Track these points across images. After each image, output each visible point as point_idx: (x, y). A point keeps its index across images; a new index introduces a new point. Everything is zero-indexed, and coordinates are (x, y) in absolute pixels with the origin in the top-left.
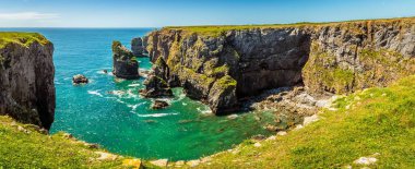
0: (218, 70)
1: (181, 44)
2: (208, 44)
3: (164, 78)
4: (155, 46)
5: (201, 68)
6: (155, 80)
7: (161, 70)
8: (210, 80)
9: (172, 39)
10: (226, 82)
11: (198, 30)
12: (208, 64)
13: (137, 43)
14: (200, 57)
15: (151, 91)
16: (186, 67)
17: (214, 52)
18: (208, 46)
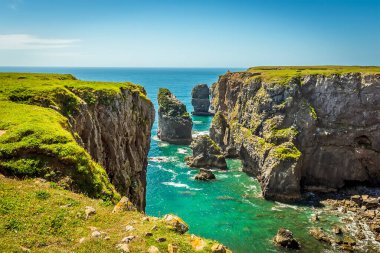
0: (281, 133)
2: (272, 94)
4: (222, 97)
5: (260, 128)
7: (219, 132)
8: (267, 147)
12: (269, 123)
13: (201, 94)
14: (261, 112)
15: (198, 157)
16: (244, 126)
17: (279, 106)
18: (272, 97)
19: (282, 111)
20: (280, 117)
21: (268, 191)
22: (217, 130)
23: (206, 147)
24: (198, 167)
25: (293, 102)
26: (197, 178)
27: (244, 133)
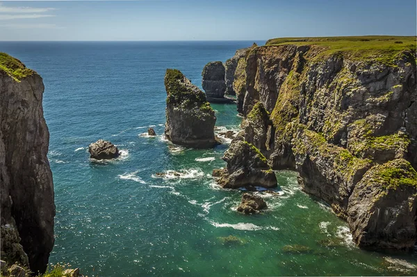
0: (381, 143)
1: (305, 78)
2: (366, 79)
3: (263, 149)
4: (250, 79)
5: (343, 133)
6: (246, 151)
7: (259, 132)
8: (358, 163)
9: (287, 65)
10: (396, 175)
11: (347, 47)
12: (359, 125)
13: (215, 74)
14: (344, 108)
15: (235, 174)
16: (311, 128)
17: (379, 99)
18: (364, 84)
19: (383, 107)
20: (380, 117)
21: (366, 237)
22: (256, 130)
23: (249, 158)
24: (235, 187)
25: (403, 92)
26: (240, 210)
27: (310, 139)
